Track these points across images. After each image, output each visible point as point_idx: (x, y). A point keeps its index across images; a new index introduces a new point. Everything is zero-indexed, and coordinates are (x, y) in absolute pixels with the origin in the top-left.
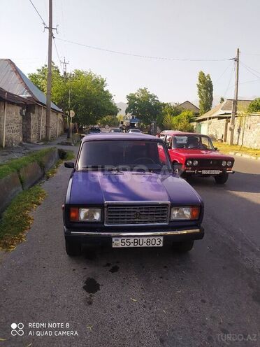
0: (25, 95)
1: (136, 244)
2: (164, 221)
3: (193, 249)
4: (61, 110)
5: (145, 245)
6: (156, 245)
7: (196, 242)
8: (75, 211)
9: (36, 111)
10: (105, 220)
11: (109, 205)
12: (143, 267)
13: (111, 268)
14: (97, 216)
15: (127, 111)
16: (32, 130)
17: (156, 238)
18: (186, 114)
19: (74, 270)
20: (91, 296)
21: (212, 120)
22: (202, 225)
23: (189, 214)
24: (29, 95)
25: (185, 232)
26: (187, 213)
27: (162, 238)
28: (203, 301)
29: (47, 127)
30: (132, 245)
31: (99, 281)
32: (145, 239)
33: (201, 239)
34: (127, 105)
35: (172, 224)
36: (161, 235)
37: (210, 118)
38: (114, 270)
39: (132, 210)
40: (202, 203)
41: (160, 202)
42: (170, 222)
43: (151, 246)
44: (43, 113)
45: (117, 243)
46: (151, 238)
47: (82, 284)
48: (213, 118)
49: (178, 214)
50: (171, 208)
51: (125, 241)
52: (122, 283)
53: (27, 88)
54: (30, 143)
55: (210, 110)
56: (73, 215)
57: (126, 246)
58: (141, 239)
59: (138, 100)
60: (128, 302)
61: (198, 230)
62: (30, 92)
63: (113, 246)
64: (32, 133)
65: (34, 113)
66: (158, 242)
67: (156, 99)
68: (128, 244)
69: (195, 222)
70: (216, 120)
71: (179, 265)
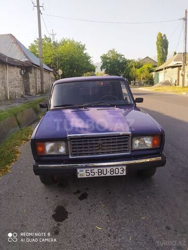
0: (24, 60)
1: (100, 174)
2: (126, 151)
3: (156, 173)
4: (52, 70)
5: (109, 174)
6: (119, 174)
7: (159, 169)
8: (41, 146)
9: (33, 71)
10: (70, 153)
11: (71, 139)
12: (110, 193)
13: (79, 195)
14: (62, 150)
15: (102, 68)
16: (31, 86)
17: (119, 168)
18: (146, 66)
19: (47, 198)
20: (59, 225)
21: (167, 70)
22: (163, 153)
23: (150, 143)
24: (26, 60)
25: (148, 160)
26: (148, 142)
27: (125, 168)
28: (168, 228)
29: (42, 83)
30: (96, 175)
31: (68, 209)
32: (109, 169)
33: (164, 165)
34: (102, 64)
35: (134, 153)
36: (124, 165)
37: (165, 68)
38: (83, 197)
39: (94, 142)
40: (163, 131)
41: (121, 133)
42: (132, 151)
43: (115, 175)
44: (38, 73)
45: (82, 173)
46: (114, 168)
47: (52, 213)
48: (168, 67)
49: (139, 143)
50: (132, 138)
51: (90, 171)
52: (89, 210)
53: (25, 55)
54: (30, 95)
55: (165, 62)
56: (40, 149)
57: (91, 176)
58: (105, 169)
59: (109, 58)
60: (93, 230)
61: (160, 158)
62: (27, 57)
63: (79, 177)
64: (31, 88)
65: (31, 73)
66: (121, 171)
67: (123, 57)
68: (93, 174)
69: (157, 150)
70: (170, 69)
71: (143, 189)
